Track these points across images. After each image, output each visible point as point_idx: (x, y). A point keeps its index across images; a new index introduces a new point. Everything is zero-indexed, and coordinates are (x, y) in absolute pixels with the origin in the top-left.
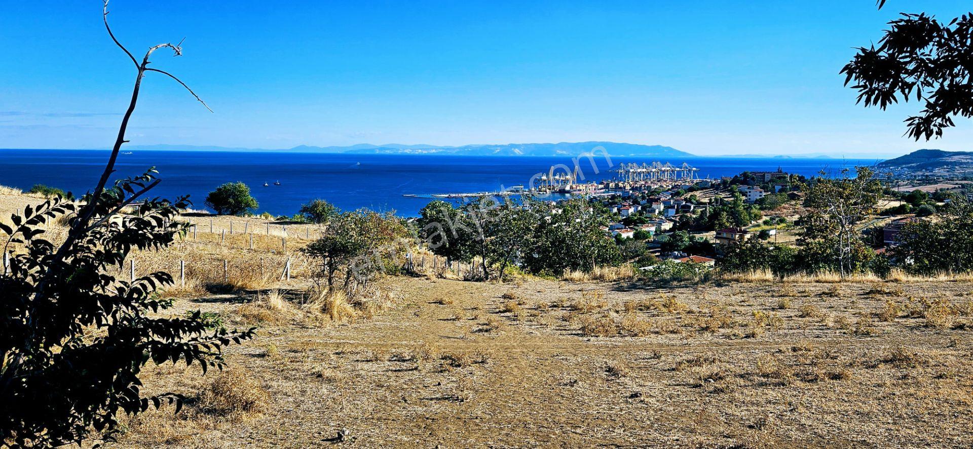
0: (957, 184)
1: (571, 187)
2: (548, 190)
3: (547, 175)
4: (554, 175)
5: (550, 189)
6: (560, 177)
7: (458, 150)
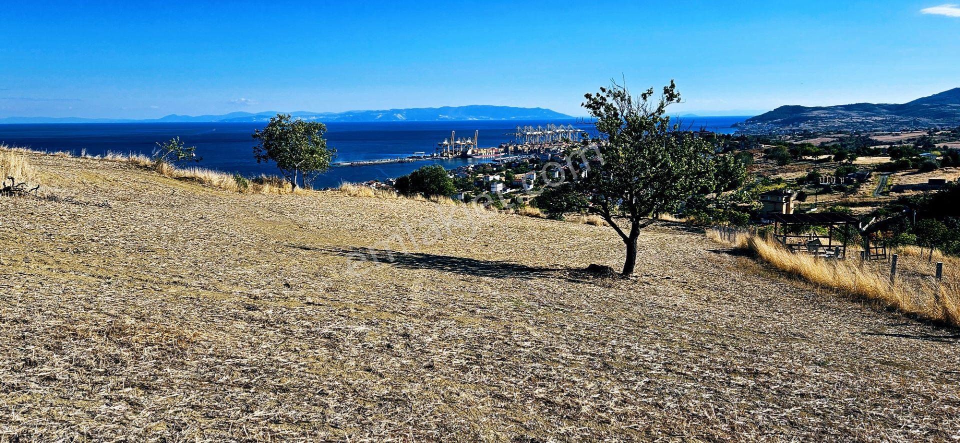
0: (834, 137)
1: (473, 152)
2: (450, 155)
3: (449, 141)
4: (456, 140)
6: (461, 142)
7: (339, 117)
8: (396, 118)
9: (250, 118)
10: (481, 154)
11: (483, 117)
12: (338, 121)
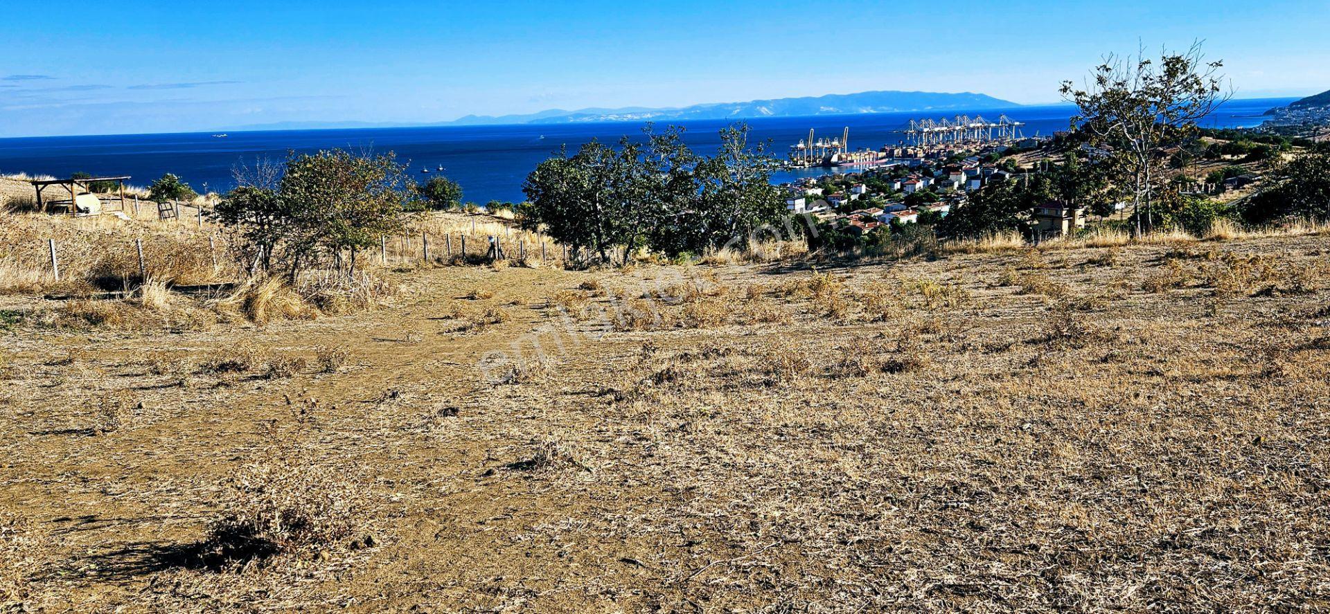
1: (840, 158)
2: (806, 164)
3: (806, 142)
4: (816, 141)
5: (809, 162)
6: (823, 143)
7: (682, 113)
8: (759, 112)
9: (566, 117)
10: (852, 161)
11: (884, 108)
12: (678, 119)
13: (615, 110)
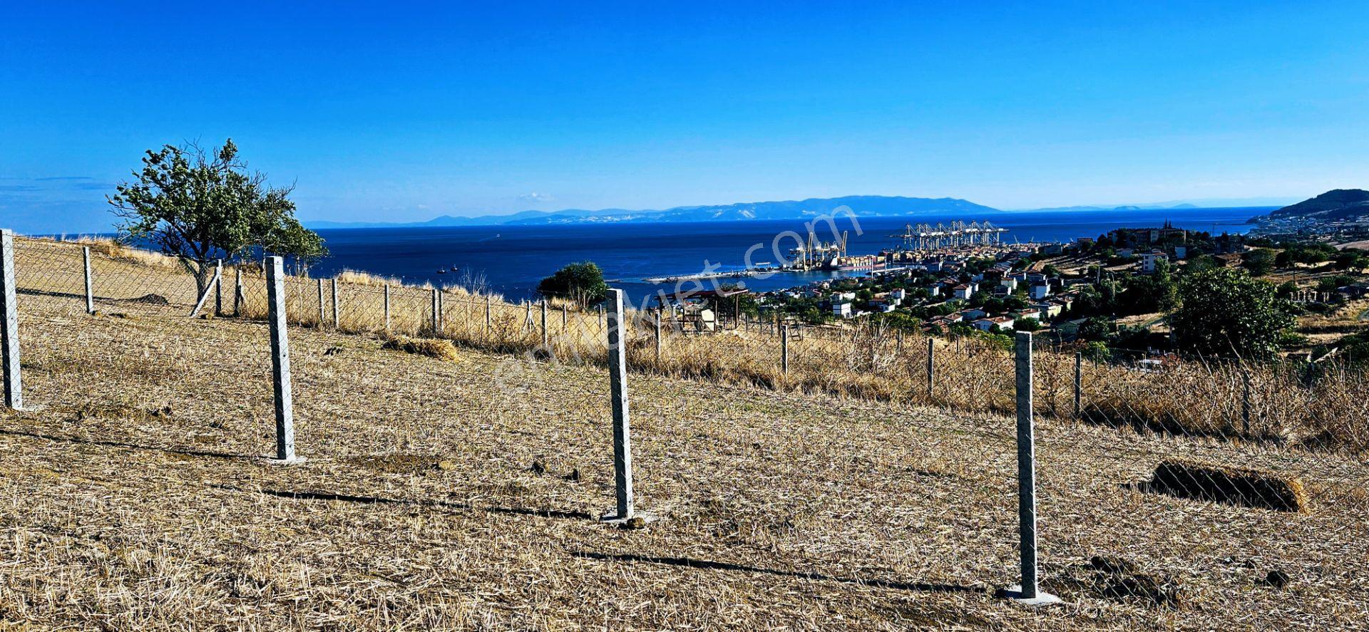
1: (840, 262)
4: (815, 244)
6: (822, 246)
7: (663, 215)
8: (741, 215)
9: (544, 219)
10: (853, 265)
12: (661, 221)
13: (594, 212)
